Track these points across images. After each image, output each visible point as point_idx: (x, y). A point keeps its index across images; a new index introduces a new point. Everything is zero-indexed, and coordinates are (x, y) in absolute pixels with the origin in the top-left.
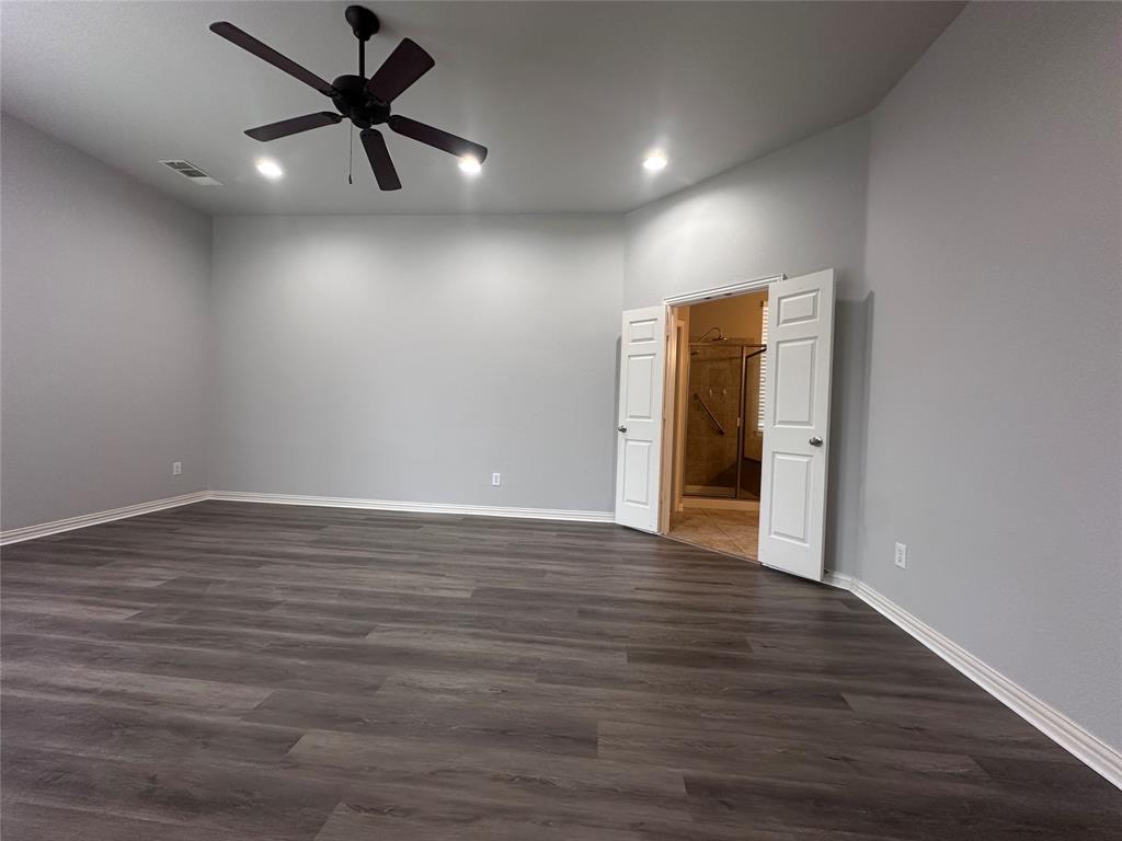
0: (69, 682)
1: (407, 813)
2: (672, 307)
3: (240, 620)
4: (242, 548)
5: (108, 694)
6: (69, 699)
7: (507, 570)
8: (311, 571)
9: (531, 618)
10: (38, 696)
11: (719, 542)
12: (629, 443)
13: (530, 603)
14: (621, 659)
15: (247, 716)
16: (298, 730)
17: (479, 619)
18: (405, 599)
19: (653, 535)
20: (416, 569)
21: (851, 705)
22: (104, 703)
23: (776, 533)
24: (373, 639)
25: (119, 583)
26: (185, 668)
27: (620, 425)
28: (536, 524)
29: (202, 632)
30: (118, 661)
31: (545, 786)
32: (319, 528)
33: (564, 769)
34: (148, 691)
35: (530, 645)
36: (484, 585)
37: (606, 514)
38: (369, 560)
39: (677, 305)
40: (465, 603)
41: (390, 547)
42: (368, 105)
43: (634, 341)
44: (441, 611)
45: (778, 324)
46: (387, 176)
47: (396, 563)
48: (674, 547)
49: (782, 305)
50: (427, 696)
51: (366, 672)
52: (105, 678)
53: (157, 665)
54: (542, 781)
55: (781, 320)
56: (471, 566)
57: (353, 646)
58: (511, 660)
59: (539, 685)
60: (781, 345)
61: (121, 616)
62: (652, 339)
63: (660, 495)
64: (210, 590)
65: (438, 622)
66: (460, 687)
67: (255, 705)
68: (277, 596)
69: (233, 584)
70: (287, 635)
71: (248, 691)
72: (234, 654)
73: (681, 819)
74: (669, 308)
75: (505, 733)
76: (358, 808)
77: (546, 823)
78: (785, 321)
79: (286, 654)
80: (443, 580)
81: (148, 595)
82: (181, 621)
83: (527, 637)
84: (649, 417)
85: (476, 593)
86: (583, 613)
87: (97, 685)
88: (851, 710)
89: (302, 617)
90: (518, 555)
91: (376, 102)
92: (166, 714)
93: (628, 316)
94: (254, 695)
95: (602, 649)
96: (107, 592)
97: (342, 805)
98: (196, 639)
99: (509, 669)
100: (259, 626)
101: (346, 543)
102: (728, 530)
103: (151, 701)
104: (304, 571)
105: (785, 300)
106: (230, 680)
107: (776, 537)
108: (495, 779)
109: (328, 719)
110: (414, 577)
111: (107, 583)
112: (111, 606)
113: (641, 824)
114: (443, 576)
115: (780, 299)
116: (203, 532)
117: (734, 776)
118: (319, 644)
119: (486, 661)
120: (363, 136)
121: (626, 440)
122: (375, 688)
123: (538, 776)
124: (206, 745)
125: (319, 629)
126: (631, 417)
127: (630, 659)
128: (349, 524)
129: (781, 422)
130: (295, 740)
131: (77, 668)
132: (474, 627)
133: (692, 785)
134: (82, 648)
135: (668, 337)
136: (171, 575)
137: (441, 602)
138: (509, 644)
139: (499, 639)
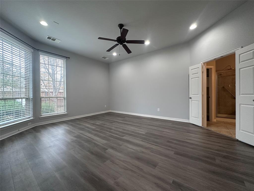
0: (86, 135)
1: (117, 165)
2: (204, 63)
3: (107, 131)
4: (112, 120)
5: (89, 137)
6: (85, 137)
7: (155, 130)
8: (120, 125)
9: (156, 140)
10: (83, 136)
11: (224, 131)
12: (193, 101)
13: (157, 137)
14: (172, 153)
15: (102, 144)
16: (108, 148)
17: (144, 138)
18: (133, 132)
19: (201, 127)
20: (137, 127)
21: (246, 185)
22: (89, 139)
23: (242, 130)
24: (124, 138)
25: (95, 123)
26: (98, 136)
27: (190, 97)
28: (167, 121)
29: (102, 132)
30: (92, 133)
31: (141, 170)
32: (124, 118)
33: (147, 168)
34: (93, 138)
35: (152, 145)
36: (149, 132)
37: (187, 120)
38: (130, 124)
39: (205, 62)
40: (143, 135)
41: (134, 122)
42: (122, 41)
43: (192, 74)
44: (138, 135)
45: (239, 63)
46: (129, 51)
47: (134, 125)
48: (208, 131)
49: (241, 57)
50: (128, 149)
51: (121, 142)
52: (89, 135)
53: (95, 135)
54: (141, 169)
55: (241, 61)
56: (148, 128)
57: (121, 138)
58: (147, 147)
59: (150, 153)
60: (241, 70)
61: (94, 128)
62: (198, 73)
63: (202, 116)
64: (105, 126)
65: (136, 137)
66: (135, 149)
67: (104, 143)
68: (113, 128)
69: (108, 125)
70: (112, 134)
71: (104, 141)
72: (104, 135)
73: (168, 187)
74: (203, 64)
75: (138, 159)
76: (111, 161)
77: (138, 175)
78: (242, 62)
79: (111, 137)
80: (141, 130)
81: (98, 125)
82: (100, 130)
83: (152, 143)
84: (198, 94)
85: (146, 133)
86: (168, 142)
87: (88, 136)
88: (246, 186)
89: (115, 132)
90: (160, 127)
91: (123, 40)
92: (94, 141)
93: (191, 68)
94: (104, 142)
95: (169, 150)
96: (94, 124)
97: (109, 160)
98: (101, 132)
99: (145, 148)
100: (109, 132)
101: (127, 121)
102: (230, 128)
103: (93, 139)
104: (118, 125)
105: (241, 55)
106: (102, 139)
107: (242, 131)
108: (133, 165)
109: (112, 148)
110: (136, 128)
111: (94, 123)
112: (93, 126)
113: (158, 184)
114: (141, 129)
115: (240, 55)
116: (107, 117)
117: (187, 185)
118: (116, 136)
119: (142, 146)
120: (123, 46)
121: (192, 101)
122: (121, 145)
123: (141, 168)
124: (97, 147)
125: (117, 134)
126: (193, 95)
127: (175, 153)
128: (129, 117)
129: (242, 94)
130: (107, 149)
131: (87, 133)
132: (143, 139)
133: (174, 182)
134: (89, 131)
135: (203, 72)
136: (101, 123)
137: (139, 134)
138: (148, 144)
139: (146, 142)
